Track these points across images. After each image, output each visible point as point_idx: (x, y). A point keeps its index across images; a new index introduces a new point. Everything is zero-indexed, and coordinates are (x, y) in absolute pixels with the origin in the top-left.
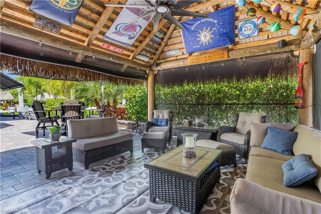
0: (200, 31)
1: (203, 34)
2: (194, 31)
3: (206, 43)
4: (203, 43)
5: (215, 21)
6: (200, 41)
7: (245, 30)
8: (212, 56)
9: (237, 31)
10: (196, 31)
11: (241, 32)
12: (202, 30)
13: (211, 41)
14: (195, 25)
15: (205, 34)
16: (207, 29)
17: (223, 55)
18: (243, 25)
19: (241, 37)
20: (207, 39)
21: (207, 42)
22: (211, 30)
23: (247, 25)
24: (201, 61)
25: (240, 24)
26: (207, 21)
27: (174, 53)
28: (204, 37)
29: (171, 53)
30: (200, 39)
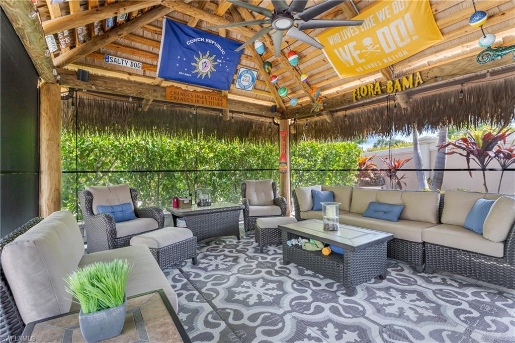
0: (201, 55)
1: (203, 61)
2: (189, 48)
3: (202, 75)
4: (197, 73)
5: (223, 52)
6: (195, 68)
7: (243, 80)
8: (207, 98)
9: (235, 77)
10: (195, 51)
11: (239, 80)
12: (204, 54)
13: (209, 75)
14: (195, 40)
15: (205, 62)
16: (210, 56)
17: (220, 102)
18: (244, 73)
19: (237, 86)
20: (207, 71)
21: (205, 74)
22: (215, 60)
23: (247, 75)
24: (189, 100)
25: (242, 70)
26: (213, 44)
27: (129, 65)
28: (203, 65)
29: (120, 61)
30: (196, 65)
